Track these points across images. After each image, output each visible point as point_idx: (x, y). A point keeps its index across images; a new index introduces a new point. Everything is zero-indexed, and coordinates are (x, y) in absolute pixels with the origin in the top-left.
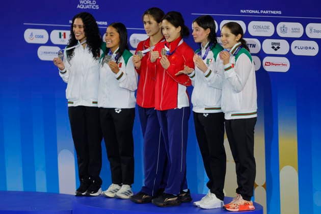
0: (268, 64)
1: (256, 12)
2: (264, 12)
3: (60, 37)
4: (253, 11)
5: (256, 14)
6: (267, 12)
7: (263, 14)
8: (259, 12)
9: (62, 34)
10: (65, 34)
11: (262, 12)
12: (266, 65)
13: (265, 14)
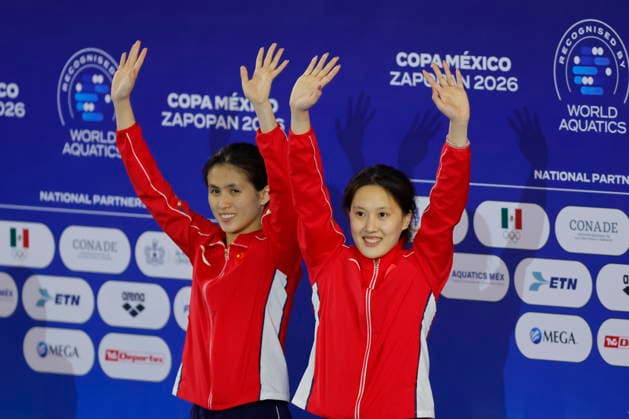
0: (613, 342)
1: (580, 177)
2: (603, 179)
3: (13, 243)
4: (570, 176)
5: (580, 185)
6: (611, 179)
7: (598, 185)
8: (589, 177)
9: (19, 233)
10: (26, 233)
11: (595, 177)
12: (606, 345)
13: (604, 186)
